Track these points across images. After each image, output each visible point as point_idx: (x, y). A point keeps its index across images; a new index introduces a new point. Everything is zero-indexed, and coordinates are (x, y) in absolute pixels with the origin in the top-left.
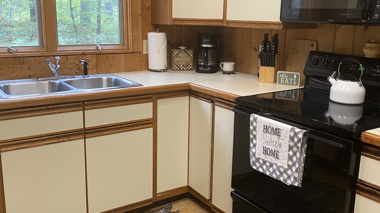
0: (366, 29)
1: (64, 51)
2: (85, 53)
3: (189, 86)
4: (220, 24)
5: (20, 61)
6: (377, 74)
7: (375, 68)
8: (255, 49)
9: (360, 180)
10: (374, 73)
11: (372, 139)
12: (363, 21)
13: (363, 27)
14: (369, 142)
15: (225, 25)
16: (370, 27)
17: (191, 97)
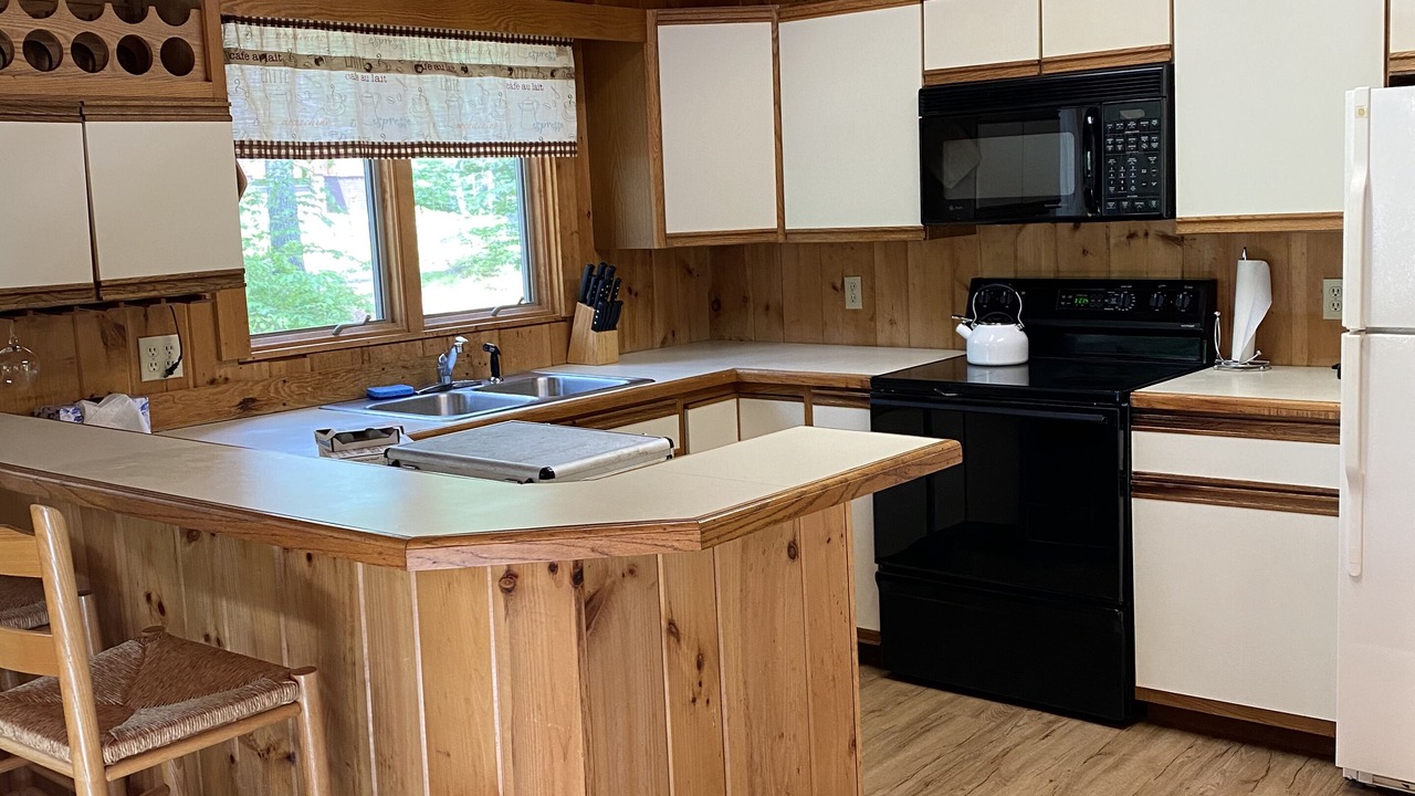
0: (1076, 228)
1: (437, 327)
2: (480, 329)
3: (737, 374)
4: (771, 238)
5: (363, 355)
6: (1113, 306)
7: (1107, 296)
8: (834, 288)
9: (1136, 473)
10: (1106, 305)
11: (1149, 401)
12: (1090, 215)
13: (1071, 224)
14: (1144, 406)
15: (781, 239)
16: (1083, 224)
17: (741, 400)
